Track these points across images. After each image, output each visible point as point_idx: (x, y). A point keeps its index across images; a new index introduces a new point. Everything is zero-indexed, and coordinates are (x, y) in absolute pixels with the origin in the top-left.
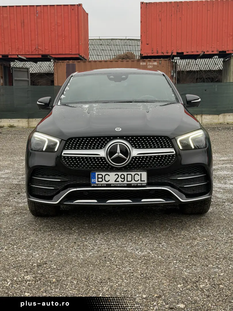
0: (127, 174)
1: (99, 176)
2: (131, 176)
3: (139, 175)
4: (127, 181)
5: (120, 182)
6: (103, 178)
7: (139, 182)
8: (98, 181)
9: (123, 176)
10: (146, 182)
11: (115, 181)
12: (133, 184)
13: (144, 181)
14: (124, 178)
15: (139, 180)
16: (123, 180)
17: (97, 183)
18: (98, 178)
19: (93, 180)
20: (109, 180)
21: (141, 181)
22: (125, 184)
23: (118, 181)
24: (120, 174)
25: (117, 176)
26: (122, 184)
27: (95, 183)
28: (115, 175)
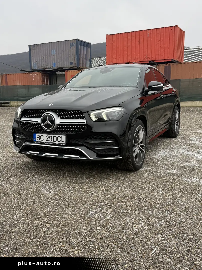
0: (53, 136)
1: (38, 136)
2: (55, 137)
3: (60, 138)
4: (54, 141)
5: (49, 142)
6: (40, 138)
7: (61, 142)
8: (37, 140)
9: (51, 138)
10: (65, 143)
11: (47, 141)
12: (57, 143)
13: (64, 142)
14: (52, 139)
15: (60, 141)
16: (51, 140)
17: (37, 141)
18: (37, 138)
19: (34, 139)
20: (43, 140)
21: (62, 142)
22: (52, 143)
23: (48, 141)
24: (49, 136)
25: (47, 137)
26: (50, 143)
27: (35, 141)
28: (47, 136)
